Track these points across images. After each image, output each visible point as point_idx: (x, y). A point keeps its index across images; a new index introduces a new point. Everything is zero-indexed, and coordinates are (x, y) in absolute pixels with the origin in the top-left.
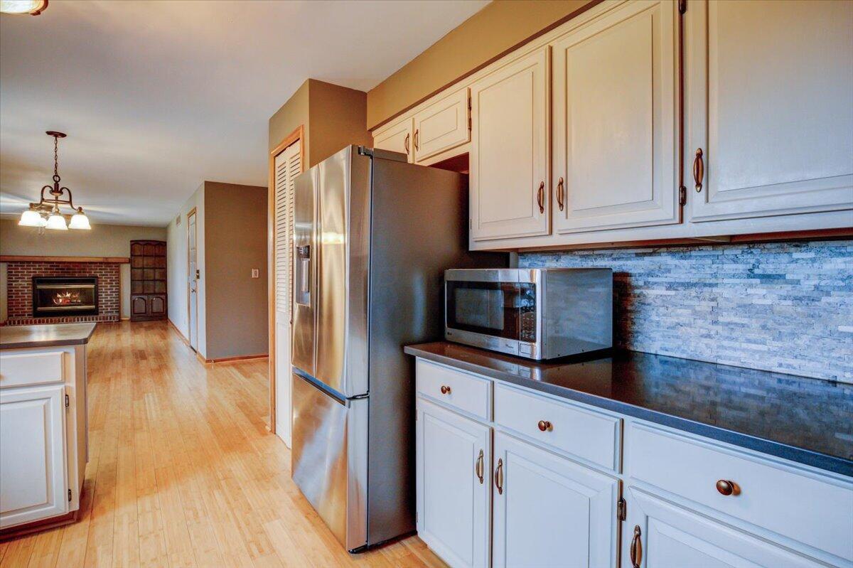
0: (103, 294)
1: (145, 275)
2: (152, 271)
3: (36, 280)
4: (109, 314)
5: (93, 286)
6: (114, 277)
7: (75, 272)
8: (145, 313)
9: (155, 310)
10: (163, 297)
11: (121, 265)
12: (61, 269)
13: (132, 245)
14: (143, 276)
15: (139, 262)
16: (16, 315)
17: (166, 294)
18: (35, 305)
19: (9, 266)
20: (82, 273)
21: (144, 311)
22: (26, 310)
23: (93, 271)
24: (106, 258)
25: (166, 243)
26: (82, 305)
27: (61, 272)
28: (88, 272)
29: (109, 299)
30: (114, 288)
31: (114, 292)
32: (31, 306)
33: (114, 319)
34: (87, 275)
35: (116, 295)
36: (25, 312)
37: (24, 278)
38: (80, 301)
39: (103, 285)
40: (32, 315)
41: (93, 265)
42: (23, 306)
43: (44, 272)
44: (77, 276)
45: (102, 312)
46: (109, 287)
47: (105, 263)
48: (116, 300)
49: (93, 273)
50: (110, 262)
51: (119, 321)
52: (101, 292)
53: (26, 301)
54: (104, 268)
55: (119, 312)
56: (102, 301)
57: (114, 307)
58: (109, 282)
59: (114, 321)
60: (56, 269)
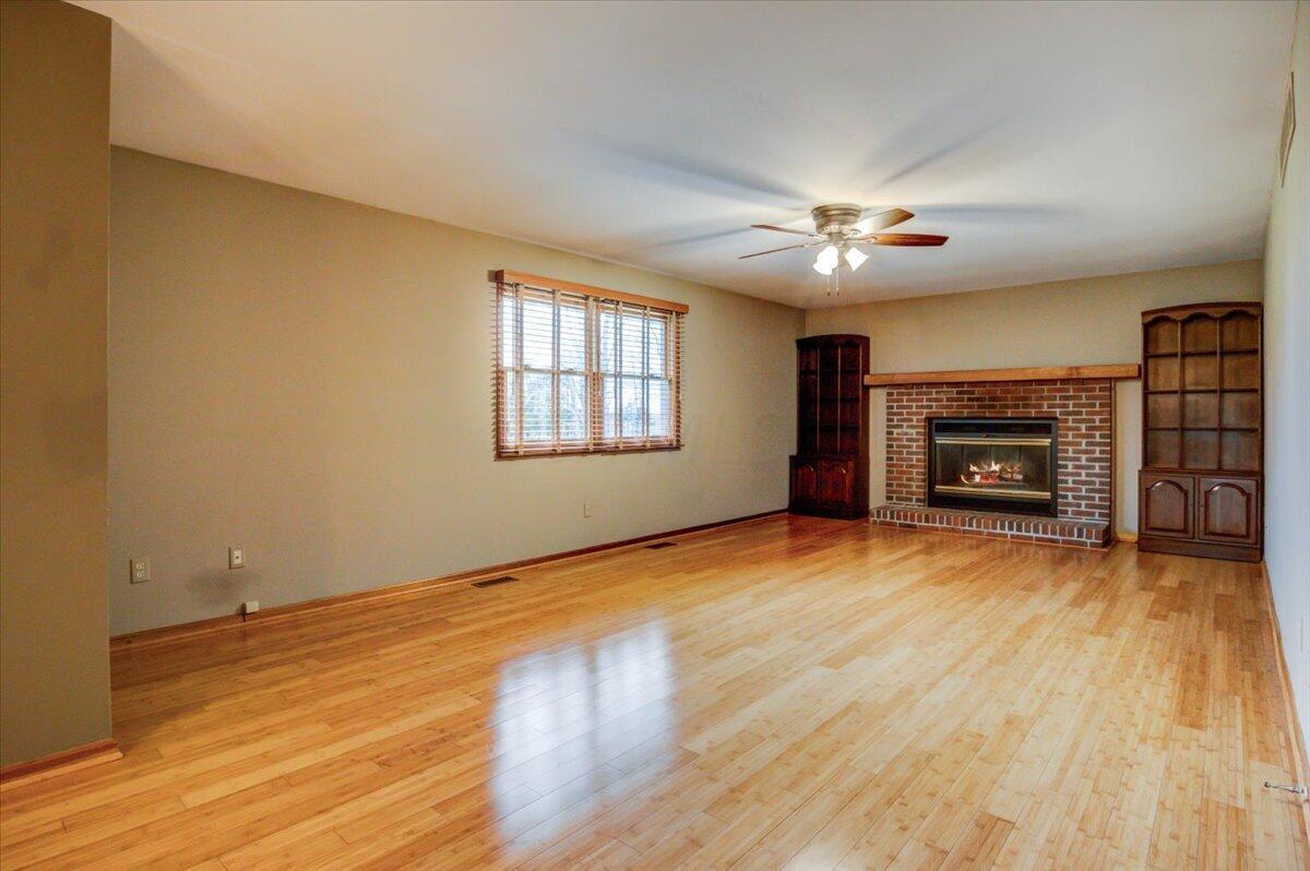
0: (1070, 464)
1: (1190, 413)
2: (1213, 400)
3: (935, 426)
4: (1084, 520)
5: (1047, 442)
6: (1097, 418)
7: (1006, 407)
8: (1185, 531)
9: (1217, 523)
10: (1249, 484)
11: (1119, 384)
12: (978, 399)
13: (1147, 327)
14: (1183, 416)
15: (1168, 374)
16: (898, 499)
17: (1259, 476)
18: (931, 481)
19: (889, 394)
20: (1021, 410)
21: (1179, 524)
22: (914, 489)
23: (1045, 403)
24: (1077, 368)
25: (1260, 306)
26: (1024, 488)
27: (979, 407)
28: (1034, 407)
29: (1083, 478)
30: (1098, 449)
31: (1096, 460)
32: (924, 481)
33: (1089, 537)
34: (1033, 413)
35: (1101, 468)
36: (912, 493)
37: (911, 420)
38: (1020, 477)
39: (1070, 439)
40: (924, 501)
41: (1045, 387)
42: (909, 480)
43: (947, 407)
44: (1009, 415)
45: (1066, 512)
46: (1084, 447)
47: (1075, 381)
48: (1102, 483)
49: (1045, 409)
50: (1087, 379)
51: (1105, 545)
52: (1065, 459)
53: (915, 470)
54: (1071, 394)
55: (1110, 515)
56: (1066, 482)
57: (1097, 502)
58: (1084, 431)
59: (1089, 541)
60: (969, 400)
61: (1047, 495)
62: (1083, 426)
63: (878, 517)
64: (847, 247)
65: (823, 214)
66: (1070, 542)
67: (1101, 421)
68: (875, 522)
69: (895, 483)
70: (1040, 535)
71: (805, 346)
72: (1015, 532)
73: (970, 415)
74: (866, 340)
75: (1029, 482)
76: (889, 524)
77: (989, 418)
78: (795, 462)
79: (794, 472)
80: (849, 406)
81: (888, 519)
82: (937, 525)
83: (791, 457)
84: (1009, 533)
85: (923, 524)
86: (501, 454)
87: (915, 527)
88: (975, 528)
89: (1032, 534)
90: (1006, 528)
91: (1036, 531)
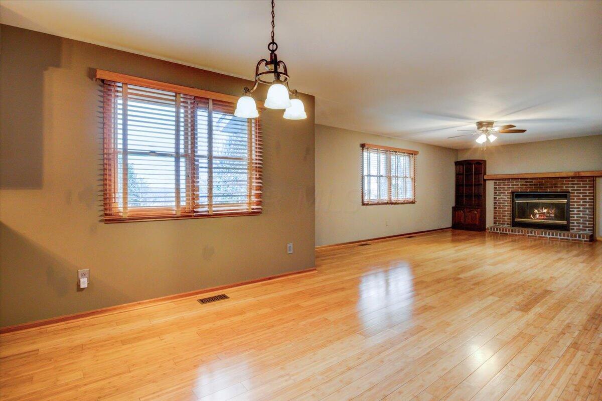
0: (575, 210)
3: (515, 195)
4: (581, 232)
5: (565, 201)
6: (588, 192)
7: (547, 187)
11: (597, 179)
12: (534, 185)
16: (499, 224)
18: (513, 217)
19: (495, 183)
20: (553, 189)
22: (506, 220)
23: (564, 186)
24: (579, 172)
26: (555, 220)
27: (535, 188)
28: (560, 187)
29: (581, 215)
30: (588, 204)
31: (587, 208)
32: (510, 216)
33: (583, 238)
34: (559, 190)
35: (589, 211)
36: (505, 221)
37: (505, 193)
38: (553, 215)
39: (575, 200)
40: (510, 224)
41: (565, 180)
42: (504, 216)
43: (520, 188)
44: (548, 191)
45: (574, 229)
46: (581, 203)
47: (578, 178)
48: (589, 218)
49: (564, 188)
50: (583, 177)
51: (590, 241)
52: (573, 208)
53: (506, 213)
54: (576, 182)
55: (593, 230)
56: (574, 217)
57: (587, 225)
58: (581, 197)
59: (583, 240)
60: (530, 185)
61: (565, 222)
62: (581, 195)
63: (491, 230)
64: (489, 134)
65: (480, 124)
66: (575, 240)
67: (589, 193)
68: (490, 232)
69: (497, 217)
70: (562, 237)
71: (457, 163)
72: (551, 236)
73: (531, 191)
74: (485, 161)
75: (557, 217)
76: (496, 233)
77: (539, 192)
78: (455, 209)
79: (454, 212)
80: (477, 187)
81: (495, 231)
82: (517, 233)
83: (453, 207)
84: (548, 236)
85: (511, 233)
86: (364, 204)
87: (507, 234)
88: (533, 235)
89: (558, 237)
90: (548, 235)
91: (560, 236)
